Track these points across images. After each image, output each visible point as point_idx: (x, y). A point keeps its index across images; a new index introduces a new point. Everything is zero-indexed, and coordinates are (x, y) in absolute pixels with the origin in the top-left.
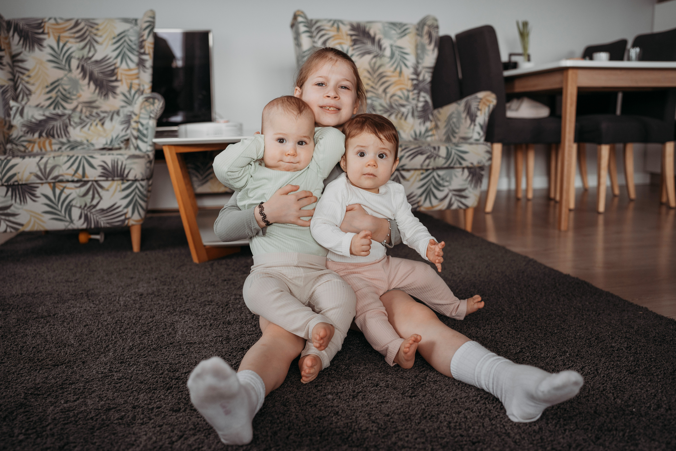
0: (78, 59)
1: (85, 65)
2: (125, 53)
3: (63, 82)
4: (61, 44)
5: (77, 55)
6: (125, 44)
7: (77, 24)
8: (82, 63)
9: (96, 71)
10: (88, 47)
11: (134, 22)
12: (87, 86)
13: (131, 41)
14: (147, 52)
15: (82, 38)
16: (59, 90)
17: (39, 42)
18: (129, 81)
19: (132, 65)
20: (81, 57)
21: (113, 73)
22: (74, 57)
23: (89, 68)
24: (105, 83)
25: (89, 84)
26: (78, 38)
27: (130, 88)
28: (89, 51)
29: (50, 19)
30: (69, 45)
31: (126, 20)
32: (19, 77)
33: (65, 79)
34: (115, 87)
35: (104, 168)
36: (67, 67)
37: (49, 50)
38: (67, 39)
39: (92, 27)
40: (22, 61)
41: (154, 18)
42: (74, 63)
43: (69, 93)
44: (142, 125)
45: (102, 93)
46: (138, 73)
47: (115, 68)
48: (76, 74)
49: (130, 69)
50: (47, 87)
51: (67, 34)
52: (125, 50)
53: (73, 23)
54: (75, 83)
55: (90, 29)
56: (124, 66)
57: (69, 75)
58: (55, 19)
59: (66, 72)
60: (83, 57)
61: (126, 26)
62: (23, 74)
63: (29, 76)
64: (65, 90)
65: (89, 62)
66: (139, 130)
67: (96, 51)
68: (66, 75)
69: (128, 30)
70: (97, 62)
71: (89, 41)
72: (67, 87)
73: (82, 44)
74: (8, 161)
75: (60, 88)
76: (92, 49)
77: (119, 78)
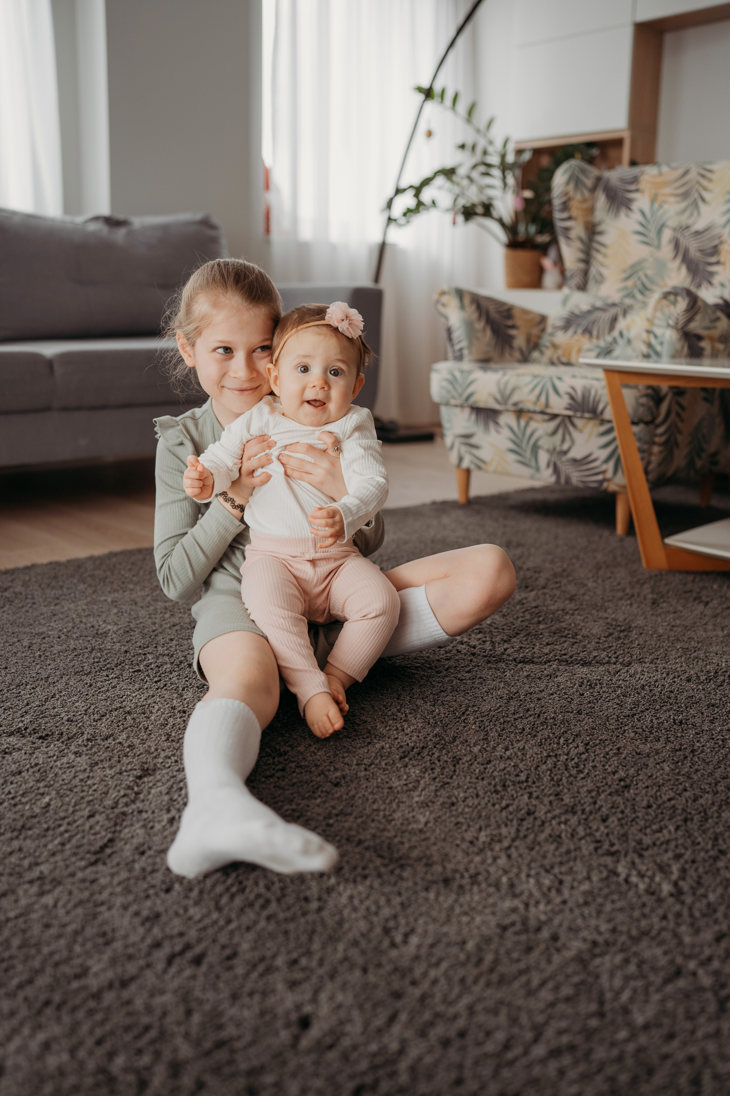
0: (673, 229)
1: (681, 239)
3: (646, 265)
4: (656, 206)
5: (673, 222)
7: (686, 174)
8: (678, 234)
9: (693, 246)
10: (690, 210)
12: (676, 271)
15: (686, 195)
16: (639, 277)
17: (628, 204)
20: (677, 225)
21: (715, 250)
22: (668, 227)
23: (684, 242)
24: (701, 267)
25: (679, 269)
26: (680, 195)
28: (691, 216)
30: (665, 207)
32: (593, 256)
33: (651, 259)
34: (713, 274)
35: (572, 398)
36: (656, 243)
37: (637, 216)
38: (665, 198)
39: (705, 177)
42: (667, 235)
43: (651, 281)
44: (656, 337)
45: (694, 283)
47: (720, 243)
48: (667, 251)
50: (625, 271)
51: (667, 190)
53: (680, 171)
54: (661, 266)
55: (701, 180)
57: (658, 253)
58: (657, 168)
59: (654, 250)
60: (680, 226)
62: (599, 251)
64: (647, 277)
65: (687, 233)
66: (650, 345)
67: (699, 215)
68: (652, 254)
70: (697, 233)
71: (695, 199)
72: (649, 272)
73: (683, 205)
75: (641, 273)
76: (696, 213)
77: (722, 259)
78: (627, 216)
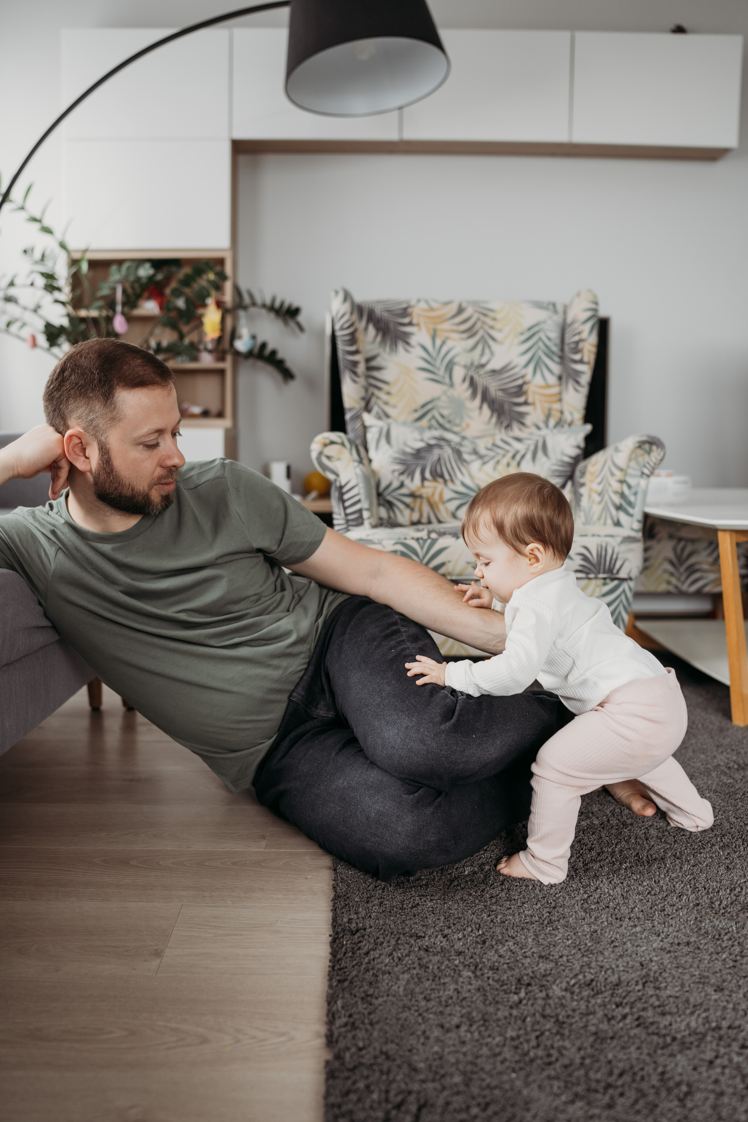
0: (465, 367)
1: (476, 377)
2: (540, 358)
3: (439, 403)
4: (438, 342)
5: (463, 359)
6: (540, 344)
7: (461, 310)
8: (472, 373)
9: (494, 387)
10: (480, 348)
11: (551, 307)
12: (477, 411)
13: (549, 339)
14: (586, 359)
15: (470, 332)
16: (433, 417)
17: (404, 338)
18: (547, 405)
19: (552, 380)
20: (469, 363)
21: (520, 391)
22: (458, 364)
23: (481, 381)
24: (506, 407)
25: (481, 408)
26: (464, 332)
27: (548, 416)
28: (482, 354)
29: (419, 301)
30: (450, 344)
31: (539, 305)
32: (373, 394)
33: (444, 398)
34: (522, 415)
35: (585, 558)
36: (447, 380)
37: (419, 352)
38: (446, 334)
39: (485, 315)
40: (378, 369)
41: (596, 303)
42: (459, 373)
43: (449, 422)
44: (629, 487)
45: (502, 423)
46: (560, 393)
47: (524, 383)
48: (462, 390)
49: (548, 386)
50: (416, 411)
51: (446, 326)
52: (540, 353)
53: (454, 308)
54: (458, 406)
55: (482, 318)
56: (538, 380)
57: (451, 392)
58: (427, 302)
59: (445, 388)
60: (472, 364)
61: (541, 315)
62: (379, 389)
63: (388, 393)
64: (443, 416)
65: (482, 371)
66: (622, 495)
67: (492, 353)
68: (445, 393)
69: (544, 322)
70: (494, 372)
71: (483, 337)
72: (445, 412)
73: (472, 342)
74: (434, 541)
75: (435, 413)
76: (487, 351)
77: (530, 400)
78: (407, 351)
